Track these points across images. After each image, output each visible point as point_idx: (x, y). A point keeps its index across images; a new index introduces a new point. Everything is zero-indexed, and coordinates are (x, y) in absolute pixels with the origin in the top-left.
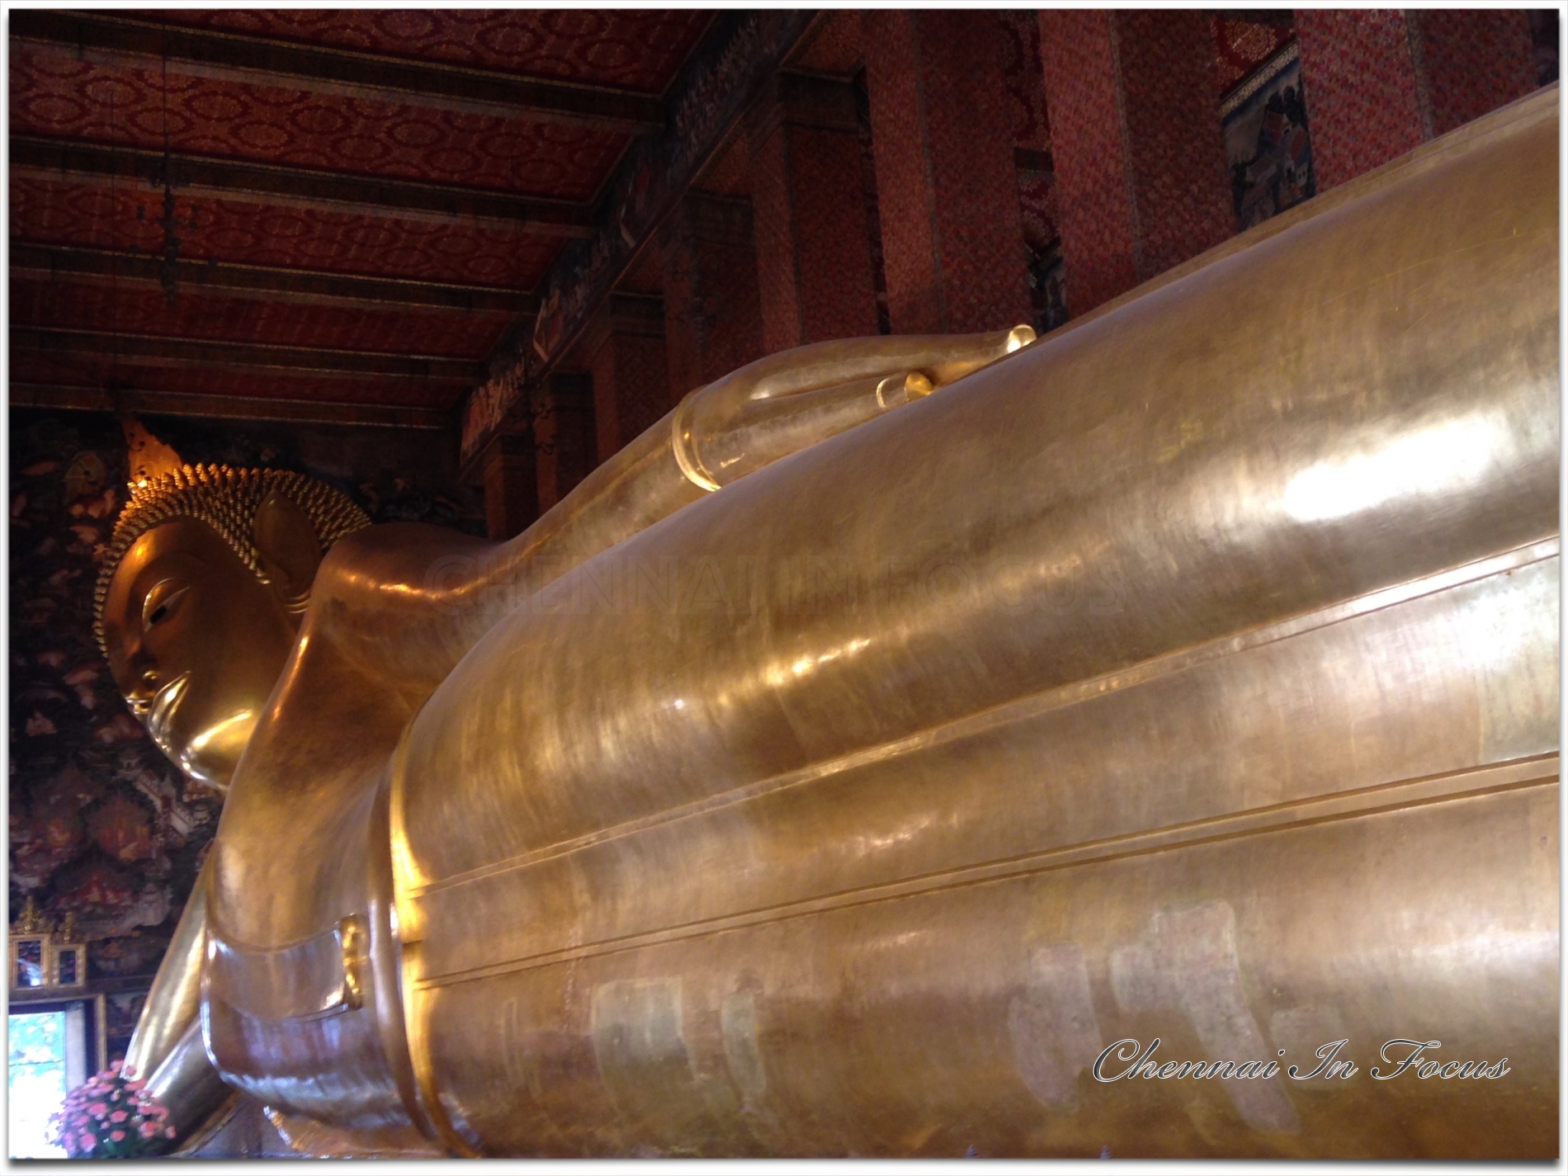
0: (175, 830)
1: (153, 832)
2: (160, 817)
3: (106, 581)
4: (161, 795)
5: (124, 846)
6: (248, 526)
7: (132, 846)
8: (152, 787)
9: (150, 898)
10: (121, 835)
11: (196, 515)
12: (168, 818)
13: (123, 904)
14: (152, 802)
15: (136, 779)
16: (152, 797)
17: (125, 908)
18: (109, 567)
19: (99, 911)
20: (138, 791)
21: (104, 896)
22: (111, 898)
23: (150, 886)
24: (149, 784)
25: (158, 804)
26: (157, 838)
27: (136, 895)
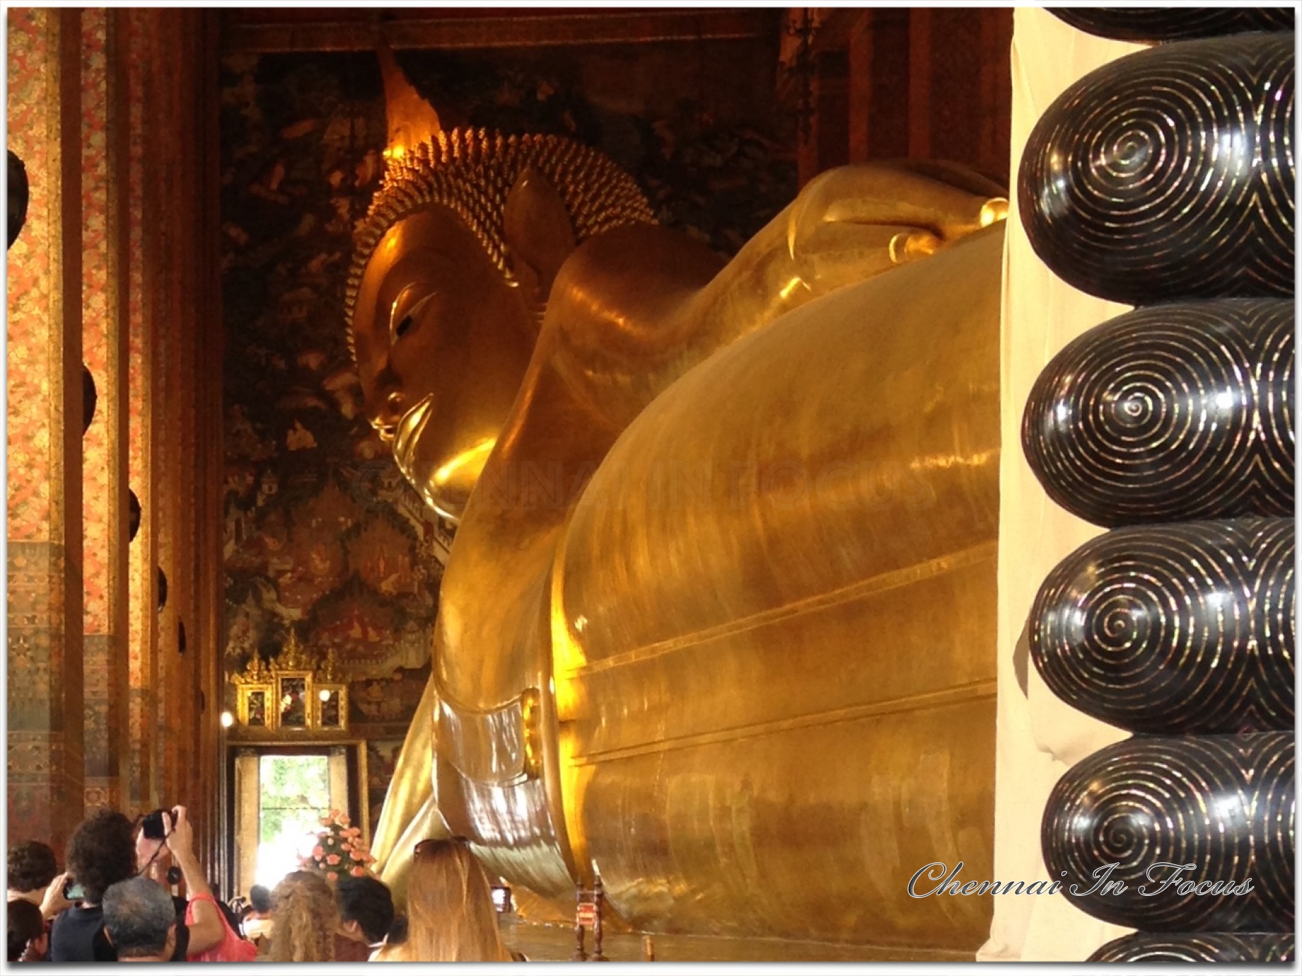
0: (437, 561)
1: (414, 564)
2: (422, 545)
3: (356, 282)
4: (422, 520)
5: (386, 578)
6: (499, 215)
7: (394, 577)
8: (414, 511)
9: (411, 637)
10: (382, 565)
11: (445, 201)
12: (430, 547)
13: (384, 643)
14: (413, 527)
15: (396, 501)
16: (413, 522)
17: (387, 646)
18: (359, 266)
19: (361, 649)
20: (400, 515)
21: (365, 633)
22: (373, 635)
23: (411, 624)
24: (411, 507)
25: (420, 530)
26: (419, 570)
27: (398, 632)
